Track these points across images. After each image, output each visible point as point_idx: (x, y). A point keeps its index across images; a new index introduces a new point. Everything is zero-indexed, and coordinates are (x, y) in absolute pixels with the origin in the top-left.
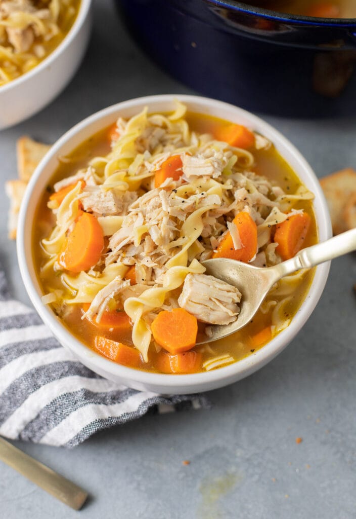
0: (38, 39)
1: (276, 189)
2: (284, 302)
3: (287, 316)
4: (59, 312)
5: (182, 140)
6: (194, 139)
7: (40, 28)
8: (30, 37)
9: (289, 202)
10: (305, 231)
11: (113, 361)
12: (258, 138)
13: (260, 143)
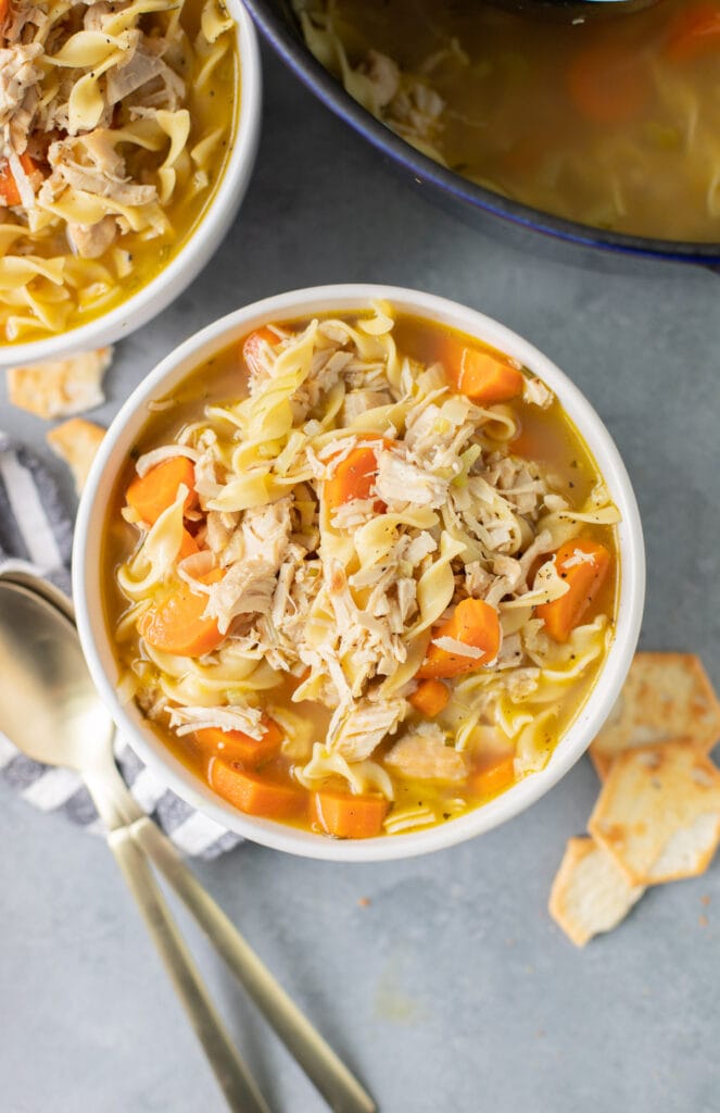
0: (124, 239)
1: (552, 500)
2: (545, 715)
3: (548, 741)
4: (144, 705)
5: (384, 374)
6: (407, 376)
7: (130, 222)
8: (109, 232)
9: (574, 522)
10: (597, 584)
11: (242, 810)
12: (530, 384)
13: (534, 394)
